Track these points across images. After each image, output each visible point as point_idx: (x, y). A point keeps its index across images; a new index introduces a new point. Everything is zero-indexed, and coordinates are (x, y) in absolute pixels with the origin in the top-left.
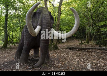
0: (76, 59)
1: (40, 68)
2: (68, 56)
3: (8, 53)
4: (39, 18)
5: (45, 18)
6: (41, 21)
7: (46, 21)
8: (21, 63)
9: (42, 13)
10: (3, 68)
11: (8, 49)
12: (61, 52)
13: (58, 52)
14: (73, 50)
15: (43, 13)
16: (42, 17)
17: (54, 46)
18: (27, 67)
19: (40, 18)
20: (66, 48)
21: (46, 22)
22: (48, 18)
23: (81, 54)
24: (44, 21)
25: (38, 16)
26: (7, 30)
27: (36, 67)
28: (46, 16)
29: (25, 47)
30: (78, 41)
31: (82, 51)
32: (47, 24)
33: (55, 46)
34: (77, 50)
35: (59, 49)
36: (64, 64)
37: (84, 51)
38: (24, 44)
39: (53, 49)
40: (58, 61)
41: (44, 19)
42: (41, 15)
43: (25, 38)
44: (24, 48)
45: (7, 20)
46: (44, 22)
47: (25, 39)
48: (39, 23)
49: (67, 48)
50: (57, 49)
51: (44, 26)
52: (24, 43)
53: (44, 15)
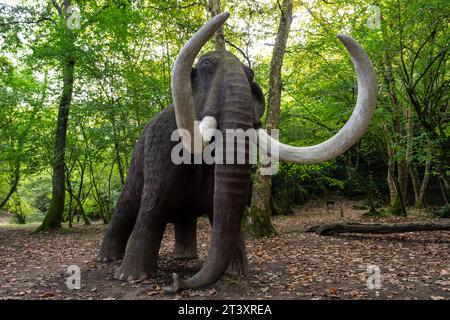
0: (360, 266)
1: (211, 292)
2: (320, 258)
3: (67, 246)
4: (207, 88)
5: (231, 88)
6: (219, 101)
7: (238, 100)
8: (130, 278)
9: (219, 71)
10: (57, 291)
11: (65, 233)
12: (287, 244)
13: (277, 245)
14: (338, 236)
15: (224, 71)
16: (220, 85)
17: (256, 220)
18: (158, 288)
19: (212, 89)
20: (307, 232)
21: (239, 102)
22: (244, 89)
23: (376, 248)
24: (227, 100)
25: (203, 84)
26: (62, 158)
27: (194, 289)
28: (235, 81)
29: (145, 209)
30: (355, 207)
31: (381, 239)
32: (242, 111)
33: (261, 219)
34: (357, 238)
35: (276, 234)
36: (311, 280)
37: (389, 239)
38: (143, 197)
39: (251, 231)
40: (284, 273)
41: (228, 92)
42: (216, 78)
43: (145, 173)
44: (143, 214)
45: (66, 120)
46: (228, 103)
47: (145, 178)
48: (207, 108)
49: (312, 230)
50: (270, 232)
51: (229, 117)
52: (144, 195)
53: (229, 78)
